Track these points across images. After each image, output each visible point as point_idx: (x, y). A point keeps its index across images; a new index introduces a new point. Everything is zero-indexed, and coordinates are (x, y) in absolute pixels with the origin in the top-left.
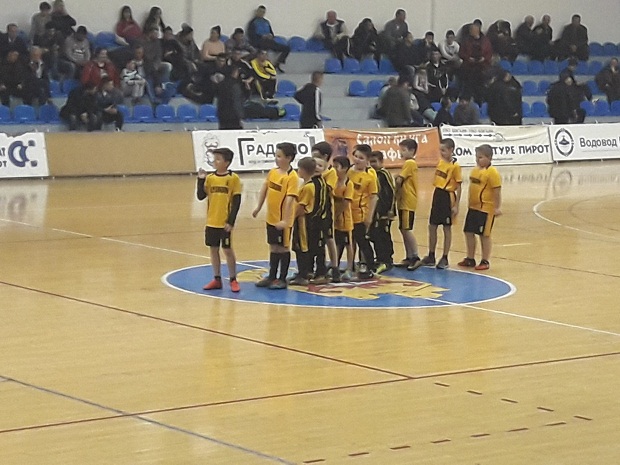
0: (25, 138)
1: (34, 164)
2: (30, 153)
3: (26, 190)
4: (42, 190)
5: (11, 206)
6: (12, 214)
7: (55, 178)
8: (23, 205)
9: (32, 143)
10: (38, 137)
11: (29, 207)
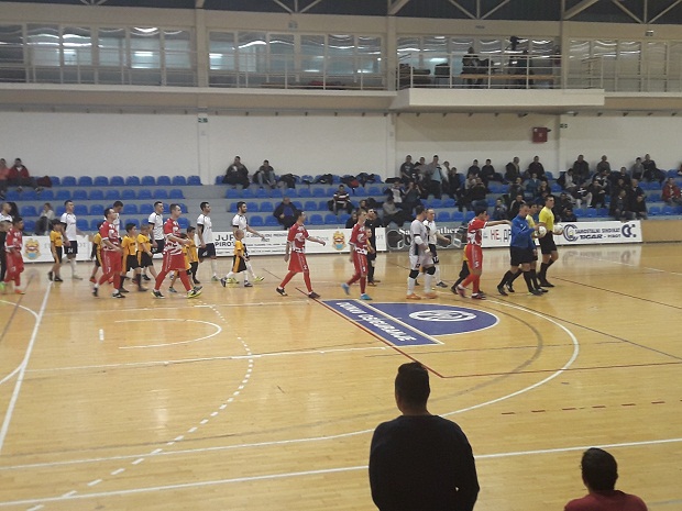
0: (630, 223)
1: (635, 236)
2: (633, 231)
3: (631, 249)
4: (638, 249)
5: (623, 257)
6: (623, 261)
7: (645, 243)
8: (628, 256)
9: (634, 226)
10: (637, 223)
11: (632, 257)
